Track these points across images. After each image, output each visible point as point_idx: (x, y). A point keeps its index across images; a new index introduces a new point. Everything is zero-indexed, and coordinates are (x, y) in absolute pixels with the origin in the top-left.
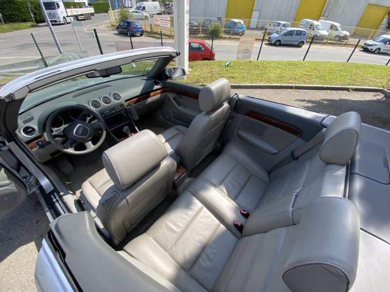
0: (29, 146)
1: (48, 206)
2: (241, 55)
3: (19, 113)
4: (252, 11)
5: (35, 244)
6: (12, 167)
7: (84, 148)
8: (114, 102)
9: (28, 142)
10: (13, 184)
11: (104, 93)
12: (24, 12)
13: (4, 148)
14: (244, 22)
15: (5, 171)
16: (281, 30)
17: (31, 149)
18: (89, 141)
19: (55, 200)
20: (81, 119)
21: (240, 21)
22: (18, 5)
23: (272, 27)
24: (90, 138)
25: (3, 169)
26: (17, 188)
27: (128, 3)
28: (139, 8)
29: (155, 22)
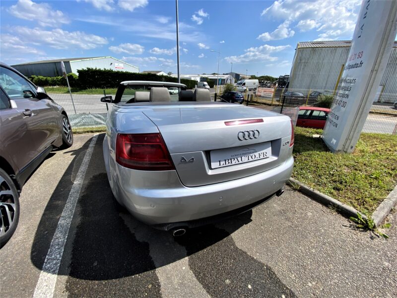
27: (229, 82)
28: (240, 84)
29: (257, 94)
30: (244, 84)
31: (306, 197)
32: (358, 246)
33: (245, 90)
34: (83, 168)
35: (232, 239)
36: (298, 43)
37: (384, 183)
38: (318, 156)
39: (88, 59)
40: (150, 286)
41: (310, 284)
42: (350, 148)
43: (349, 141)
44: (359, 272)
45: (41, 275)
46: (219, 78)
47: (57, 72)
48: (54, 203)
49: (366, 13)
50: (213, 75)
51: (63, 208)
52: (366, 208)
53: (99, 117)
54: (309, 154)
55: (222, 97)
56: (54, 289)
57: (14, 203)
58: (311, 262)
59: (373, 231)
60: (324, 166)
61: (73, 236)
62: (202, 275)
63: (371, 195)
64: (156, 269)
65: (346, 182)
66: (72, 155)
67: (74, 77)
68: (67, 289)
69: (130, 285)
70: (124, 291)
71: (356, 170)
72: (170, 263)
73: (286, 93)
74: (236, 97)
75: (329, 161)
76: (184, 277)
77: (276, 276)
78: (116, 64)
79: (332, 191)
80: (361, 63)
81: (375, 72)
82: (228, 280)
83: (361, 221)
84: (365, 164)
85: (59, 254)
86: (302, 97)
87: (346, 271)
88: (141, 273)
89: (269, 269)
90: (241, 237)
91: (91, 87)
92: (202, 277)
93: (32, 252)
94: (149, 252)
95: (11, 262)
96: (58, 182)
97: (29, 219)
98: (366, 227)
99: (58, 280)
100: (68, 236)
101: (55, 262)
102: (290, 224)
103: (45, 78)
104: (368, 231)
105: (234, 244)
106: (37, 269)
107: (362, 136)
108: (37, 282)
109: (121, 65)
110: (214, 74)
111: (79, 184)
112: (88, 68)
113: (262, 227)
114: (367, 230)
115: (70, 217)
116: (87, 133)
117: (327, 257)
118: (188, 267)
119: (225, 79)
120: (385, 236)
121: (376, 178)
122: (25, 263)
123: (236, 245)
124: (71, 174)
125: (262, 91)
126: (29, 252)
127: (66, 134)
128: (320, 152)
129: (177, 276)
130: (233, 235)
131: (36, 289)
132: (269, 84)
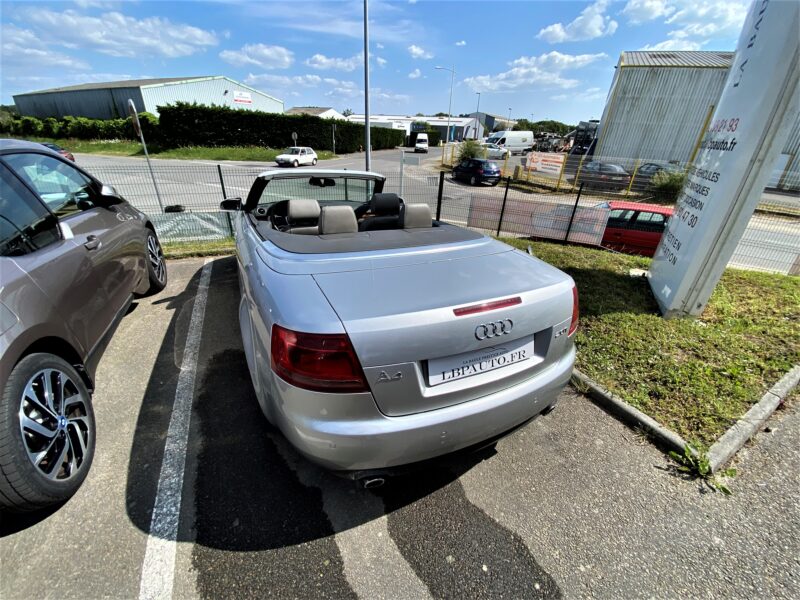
22: (321, 126)
27: (470, 135)
28: (493, 140)
29: (528, 164)
30: (503, 141)
31: (598, 408)
32: (674, 505)
33: (506, 153)
34: (193, 337)
35: (460, 485)
36: (623, 53)
37: (744, 387)
38: (631, 324)
39: (178, 82)
40: (327, 563)
41: (582, 569)
42: (696, 306)
43: (695, 293)
44: (668, 553)
45: (149, 541)
46: (451, 124)
47: (116, 109)
48: (151, 409)
49: (755, 36)
50: (437, 118)
51: (169, 420)
52: (700, 436)
53: (209, 220)
54: (614, 319)
55: (455, 170)
56: (173, 566)
57: (85, 415)
58: (588, 530)
59: (706, 479)
60: (638, 347)
61: (194, 474)
62: (409, 546)
63: (715, 410)
64: (336, 535)
65: (674, 382)
66: (168, 308)
67: (151, 120)
68: (196, 565)
69: (295, 559)
70: (286, 569)
71: (698, 356)
72: (357, 526)
73: (588, 166)
74: (486, 172)
75: (649, 334)
76: (380, 549)
77: (528, 553)
78: (236, 94)
79: (646, 399)
80: (733, 143)
81: (757, 164)
82: (450, 557)
83: (688, 460)
84: (716, 346)
85: (175, 505)
86: (620, 175)
87: (646, 549)
88: (312, 540)
89: (518, 539)
90: (476, 484)
91: (185, 144)
92: (409, 551)
93: (128, 503)
94: (322, 505)
95: (95, 520)
96: (151, 367)
97: (113, 441)
98: (695, 471)
99: (178, 550)
100: (185, 472)
101: (169, 519)
102: (562, 461)
103: (91, 122)
104: (698, 480)
105: (463, 495)
106: (140, 532)
107: (725, 278)
108: (145, 553)
109: (247, 95)
110: (441, 115)
111: (191, 372)
112: (178, 103)
113: (514, 465)
114: (696, 478)
115: (183, 438)
116: (190, 258)
117: (616, 524)
118: (387, 533)
119: (463, 128)
120: (725, 490)
121: (731, 377)
122: (118, 521)
123: (467, 496)
124: (173, 351)
125: (537, 160)
126: (122, 502)
127: (155, 265)
128: (637, 314)
129: (369, 546)
130: (462, 478)
131: (144, 565)
132: (555, 141)
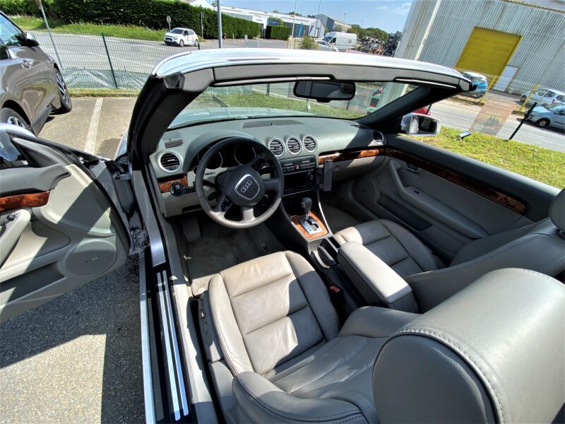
0: (161, 185)
1: (147, 291)
2: (479, 127)
3: (169, 127)
4: (505, 65)
5: (104, 341)
6: (123, 208)
7: (239, 217)
8: (304, 151)
9: (161, 180)
10: (114, 238)
11: (294, 132)
12: (195, 23)
13: (124, 175)
14: (488, 78)
15: (112, 212)
16: (554, 104)
17: (162, 192)
18: (250, 207)
19: (160, 285)
20: (253, 166)
21: (481, 76)
22: (191, 13)
23: (536, 96)
24: (255, 204)
25: (109, 209)
26: (116, 245)
27: (314, 33)
28: (327, 39)
30: (334, 40)
53: (98, 76)
91: (76, 20)
110: (292, 14)
116: (86, 97)
119: (308, 27)
127: (63, 94)
132: (376, 45)
